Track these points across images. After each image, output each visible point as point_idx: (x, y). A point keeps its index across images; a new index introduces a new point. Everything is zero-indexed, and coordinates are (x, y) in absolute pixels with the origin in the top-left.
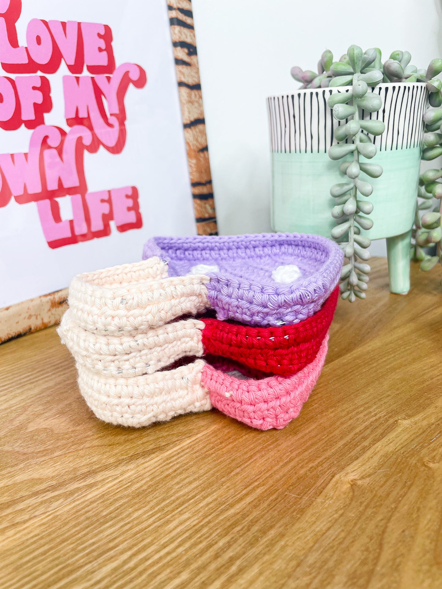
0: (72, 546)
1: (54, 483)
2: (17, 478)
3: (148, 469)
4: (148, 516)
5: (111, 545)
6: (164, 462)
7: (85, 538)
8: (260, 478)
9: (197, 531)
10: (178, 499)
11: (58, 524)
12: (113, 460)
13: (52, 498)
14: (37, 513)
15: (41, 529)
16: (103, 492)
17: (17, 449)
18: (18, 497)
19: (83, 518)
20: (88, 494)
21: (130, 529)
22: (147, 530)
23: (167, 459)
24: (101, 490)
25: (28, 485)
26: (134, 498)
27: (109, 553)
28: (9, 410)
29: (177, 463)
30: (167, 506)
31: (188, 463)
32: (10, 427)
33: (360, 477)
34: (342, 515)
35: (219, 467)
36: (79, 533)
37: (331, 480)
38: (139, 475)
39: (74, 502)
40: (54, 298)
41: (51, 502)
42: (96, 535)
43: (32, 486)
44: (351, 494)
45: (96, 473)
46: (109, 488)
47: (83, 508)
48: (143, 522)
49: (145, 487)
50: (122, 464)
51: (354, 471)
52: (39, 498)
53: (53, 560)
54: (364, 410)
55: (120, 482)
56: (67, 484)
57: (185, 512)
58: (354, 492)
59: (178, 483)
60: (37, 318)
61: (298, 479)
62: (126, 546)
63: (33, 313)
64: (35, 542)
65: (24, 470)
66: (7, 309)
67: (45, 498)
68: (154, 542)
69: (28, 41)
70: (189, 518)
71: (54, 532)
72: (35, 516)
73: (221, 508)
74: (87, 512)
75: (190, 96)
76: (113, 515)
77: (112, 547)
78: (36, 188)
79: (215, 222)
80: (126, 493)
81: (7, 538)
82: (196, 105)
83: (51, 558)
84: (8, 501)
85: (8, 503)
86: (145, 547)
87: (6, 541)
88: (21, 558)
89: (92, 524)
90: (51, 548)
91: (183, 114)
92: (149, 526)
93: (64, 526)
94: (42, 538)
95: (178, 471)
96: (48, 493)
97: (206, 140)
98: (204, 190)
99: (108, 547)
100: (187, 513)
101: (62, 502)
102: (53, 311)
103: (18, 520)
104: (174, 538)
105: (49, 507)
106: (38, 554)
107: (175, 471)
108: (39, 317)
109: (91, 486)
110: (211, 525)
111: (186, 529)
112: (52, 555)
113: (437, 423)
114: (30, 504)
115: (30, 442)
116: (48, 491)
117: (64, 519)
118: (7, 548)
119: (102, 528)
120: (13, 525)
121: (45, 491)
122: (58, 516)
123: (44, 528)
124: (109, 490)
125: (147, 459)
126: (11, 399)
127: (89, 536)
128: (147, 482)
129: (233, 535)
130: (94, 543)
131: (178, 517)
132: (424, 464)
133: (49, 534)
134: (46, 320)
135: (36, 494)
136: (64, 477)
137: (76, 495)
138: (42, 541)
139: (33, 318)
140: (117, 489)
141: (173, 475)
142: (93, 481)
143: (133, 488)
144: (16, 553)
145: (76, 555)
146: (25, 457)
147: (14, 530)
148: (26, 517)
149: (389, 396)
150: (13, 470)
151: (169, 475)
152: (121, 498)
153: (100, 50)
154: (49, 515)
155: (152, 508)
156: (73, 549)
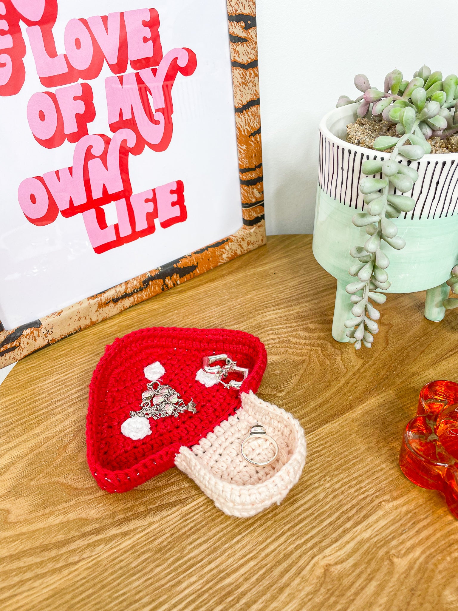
0: (109, 593)
1: (97, 525)
2: (70, 515)
3: (170, 523)
4: (166, 574)
5: (137, 597)
6: (183, 517)
7: (118, 588)
8: (255, 549)
9: (200, 596)
10: (189, 560)
11: (100, 570)
12: (143, 507)
13: (96, 541)
14: (85, 556)
15: (87, 573)
16: (134, 542)
17: (70, 483)
18: (71, 537)
19: (117, 567)
20: (123, 542)
21: (152, 584)
22: (163, 588)
23: (185, 516)
24: (133, 540)
25: (78, 525)
26: (156, 553)
27: (134, 605)
28: (63, 434)
29: (193, 521)
30: (180, 566)
31: (201, 522)
32: (64, 455)
33: (334, 562)
34: (310, 600)
35: (225, 531)
36: (114, 581)
37: (310, 561)
38: (162, 529)
39: (112, 549)
40: (101, 300)
41: (95, 546)
42: (127, 586)
43: (81, 527)
44: (322, 579)
45: (129, 520)
46: (138, 539)
47: (118, 557)
48: (161, 580)
49: (165, 543)
50: (150, 514)
51: (331, 555)
52: (87, 540)
53: (95, 604)
54: (357, 484)
55: (147, 533)
56: (107, 529)
57: (193, 575)
58: (325, 578)
59: (191, 543)
60: (86, 319)
61: (285, 556)
62: (147, 600)
63: (82, 315)
64: (83, 584)
65: (75, 508)
66: (59, 314)
67: (91, 541)
68: (167, 601)
69: (66, 47)
70: (195, 582)
71: (96, 577)
72: (83, 559)
73: (220, 576)
74: (121, 561)
75: (244, 76)
76: (140, 568)
77: (138, 600)
78: (81, 199)
79: (263, 205)
80: (151, 546)
81: (63, 577)
82: (250, 85)
83: (94, 602)
84: (63, 539)
85: (63, 541)
86: (160, 604)
87: (63, 580)
88: (73, 598)
89: (124, 575)
90: (94, 593)
91: (235, 97)
92: (166, 584)
93: (104, 573)
94: (87, 582)
95: (192, 530)
96: (92, 536)
97: (259, 123)
98: (253, 175)
99: (134, 599)
100: (195, 576)
101: (103, 548)
102: (101, 311)
103: (71, 560)
104: (182, 600)
105: (93, 551)
106: (85, 597)
107: (190, 529)
108: (87, 318)
109: (125, 534)
110: (211, 591)
111: (192, 592)
112: (95, 599)
113: (414, 511)
114: (79, 546)
115: (80, 476)
116: (93, 534)
117: (104, 565)
118: (62, 587)
119: (131, 580)
120: (67, 565)
121: (90, 533)
122: (99, 561)
123: (90, 572)
124: (139, 541)
125: (170, 512)
126: (65, 420)
127: (121, 586)
128: (167, 538)
129: (225, 605)
130: (124, 594)
131: (188, 579)
132: (389, 558)
133: (93, 579)
134: (94, 319)
135: (84, 535)
136: (105, 521)
137: (114, 542)
138: (87, 585)
139: (83, 320)
140: (145, 541)
141: (188, 533)
142: (127, 529)
143: (157, 542)
144: (70, 593)
145: (111, 602)
146: (75, 492)
147: (68, 570)
148: (76, 558)
149: (382, 469)
150: (67, 506)
151: (185, 533)
152: (146, 551)
153: (145, 40)
154: (93, 560)
155: (169, 566)
156: (110, 596)
